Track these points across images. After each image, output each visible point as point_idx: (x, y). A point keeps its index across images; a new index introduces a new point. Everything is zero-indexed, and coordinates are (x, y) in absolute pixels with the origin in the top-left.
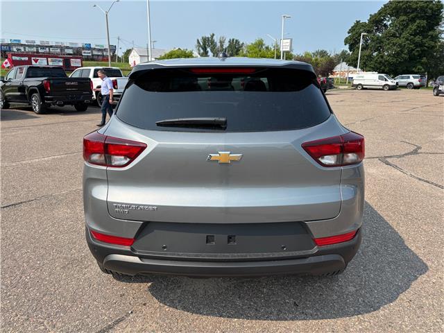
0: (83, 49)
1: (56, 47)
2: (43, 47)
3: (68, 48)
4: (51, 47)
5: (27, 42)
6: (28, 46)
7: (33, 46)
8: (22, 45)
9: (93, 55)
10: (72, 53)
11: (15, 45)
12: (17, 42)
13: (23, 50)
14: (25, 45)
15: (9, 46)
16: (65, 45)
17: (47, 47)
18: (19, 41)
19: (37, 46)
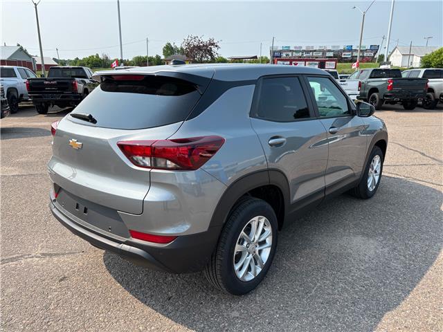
0: (344, 51)
1: (320, 51)
2: (308, 52)
3: (329, 51)
4: (315, 51)
5: (295, 48)
6: (296, 51)
7: (300, 51)
8: (291, 51)
9: (353, 57)
10: (332, 55)
11: (285, 51)
12: (287, 49)
13: (291, 55)
14: (293, 51)
15: (281, 52)
16: (328, 49)
17: (310, 51)
18: (289, 47)
19: (303, 51)
